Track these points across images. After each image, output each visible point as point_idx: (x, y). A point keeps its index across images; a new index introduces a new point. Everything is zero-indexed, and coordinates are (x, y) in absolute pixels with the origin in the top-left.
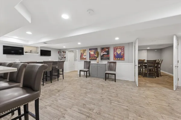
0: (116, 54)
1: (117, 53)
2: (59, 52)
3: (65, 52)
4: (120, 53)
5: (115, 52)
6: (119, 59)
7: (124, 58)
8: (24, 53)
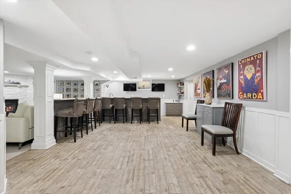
0: (243, 82)
1: (246, 79)
2: (178, 84)
3: (183, 85)
4: (253, 78)
5: (241, 75)
6: (249, 95)
7: (262, 94)
8: (137, 89)
